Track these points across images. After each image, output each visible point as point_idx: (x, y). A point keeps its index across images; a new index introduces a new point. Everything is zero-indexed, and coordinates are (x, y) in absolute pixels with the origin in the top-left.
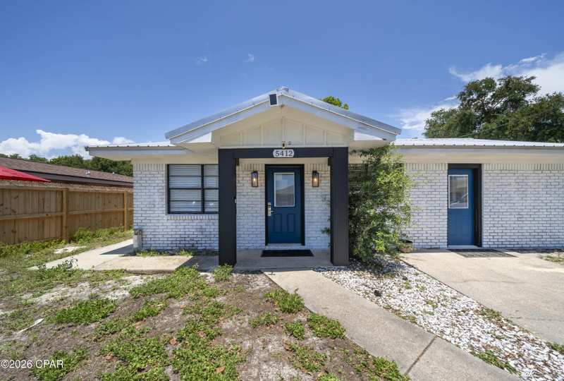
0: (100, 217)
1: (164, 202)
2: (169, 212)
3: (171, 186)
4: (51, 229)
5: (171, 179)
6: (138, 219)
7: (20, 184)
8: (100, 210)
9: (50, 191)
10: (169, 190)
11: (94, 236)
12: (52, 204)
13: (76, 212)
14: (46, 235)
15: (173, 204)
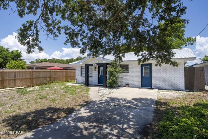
0: (72, 77)
1: (80, 74)
2: (81, 76)
3: (82, 70)
4: (64, 79)
5: (82, 69)
6: (76, 77)
7: (60, 70)
8: (72, 76)
9: (64, 72)
10: (81, 71)
11: (71, 81)
12: (64, 74)
13: (68, 76)
14: (63, 80)
15: (82, 74)
